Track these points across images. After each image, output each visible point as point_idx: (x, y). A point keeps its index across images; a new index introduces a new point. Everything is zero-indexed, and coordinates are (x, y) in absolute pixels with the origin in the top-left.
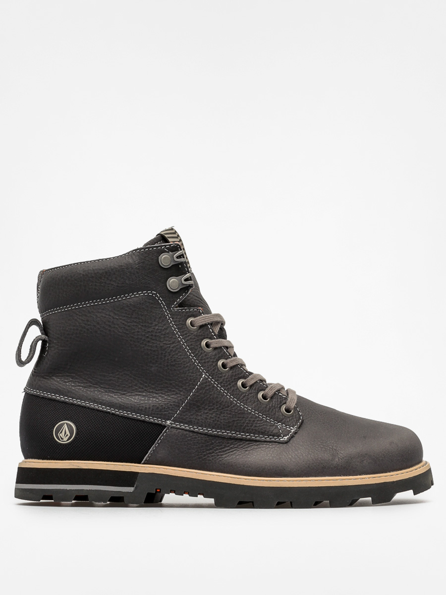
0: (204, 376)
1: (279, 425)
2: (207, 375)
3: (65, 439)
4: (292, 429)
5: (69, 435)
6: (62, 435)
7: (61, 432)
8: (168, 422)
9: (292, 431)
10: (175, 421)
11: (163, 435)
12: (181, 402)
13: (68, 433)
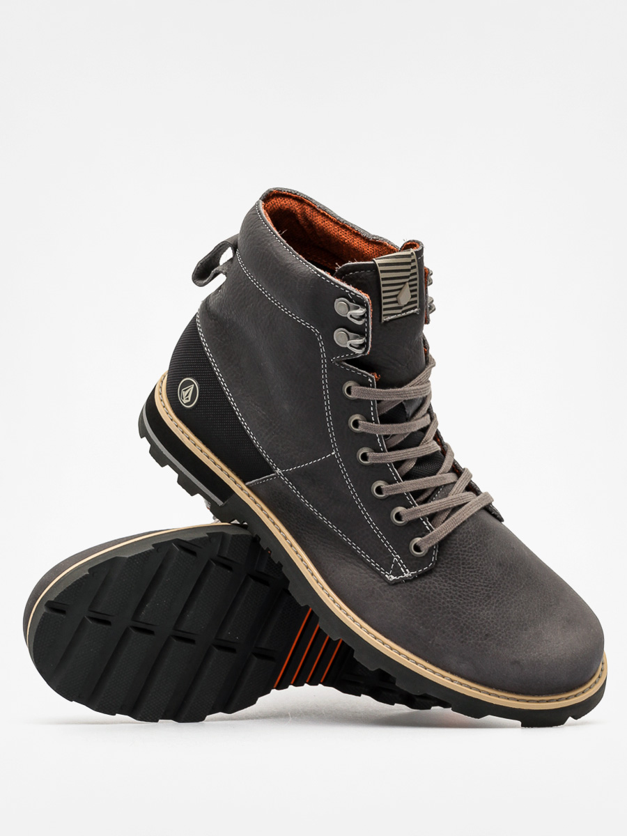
0: (333, 453)
1: (397, 558)
2: (337, 455)
3: (185, 401)
4: (406, 573)
5: (189, 400)
6: (185, 394)
7: (185, 390)
8: (278, 471)
9: (406, 575)
10: (285, 474)
11: (269, 478)
12: (297, 463)
13: (190, 397)
